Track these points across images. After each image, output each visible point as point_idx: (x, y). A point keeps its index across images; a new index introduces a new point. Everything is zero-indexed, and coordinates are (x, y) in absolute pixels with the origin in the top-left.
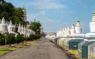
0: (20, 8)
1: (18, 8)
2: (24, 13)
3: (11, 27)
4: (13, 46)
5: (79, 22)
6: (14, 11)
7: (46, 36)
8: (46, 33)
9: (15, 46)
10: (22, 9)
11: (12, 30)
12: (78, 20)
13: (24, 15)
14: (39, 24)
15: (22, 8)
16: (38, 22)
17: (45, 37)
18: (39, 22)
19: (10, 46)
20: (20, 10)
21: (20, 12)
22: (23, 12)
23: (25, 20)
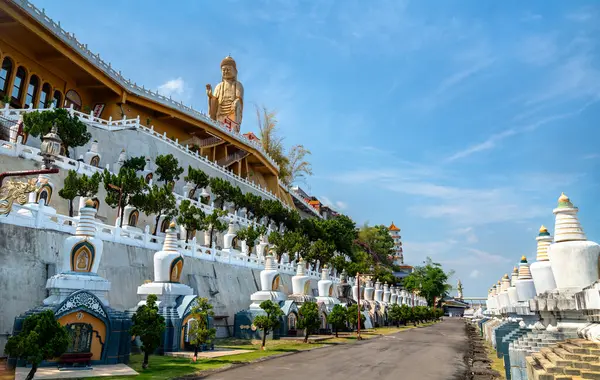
0: (383, 227)
1: (377, 227)
2: (393, 241)
3: (326, 285)
4: (316, 341)
5: (525, 261)
6: (357, 237)
7: (466, 312)
8: (470, 302)
9: (324, 340)
10: (387, 230)
11: (328, 294)
12: (523, 258)
13: (395, 248)
14: (440, 271)
15: (388, 226)
16: (434, 267)
17: (462, 315)
18: (439, 265)
19: (306, 340)
20: (380, 233)
21: (382, 237)
22: (389, 239)
23: (398, 263)
